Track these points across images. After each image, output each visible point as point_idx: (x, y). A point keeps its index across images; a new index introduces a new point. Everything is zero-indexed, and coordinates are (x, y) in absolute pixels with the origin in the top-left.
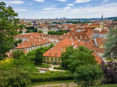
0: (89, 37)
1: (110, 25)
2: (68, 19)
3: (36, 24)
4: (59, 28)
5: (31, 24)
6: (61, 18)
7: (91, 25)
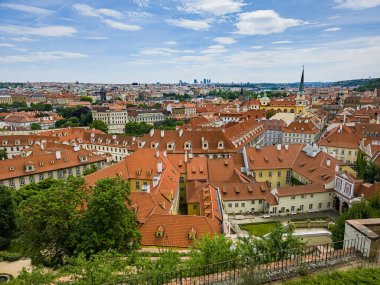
0: (233, 143)
1: (332, 104)
2: (218, 85)
3: (108, 98)
4: (167, 113)
5: (90, 100)
6: (195, 81)
7: (268, 105)
